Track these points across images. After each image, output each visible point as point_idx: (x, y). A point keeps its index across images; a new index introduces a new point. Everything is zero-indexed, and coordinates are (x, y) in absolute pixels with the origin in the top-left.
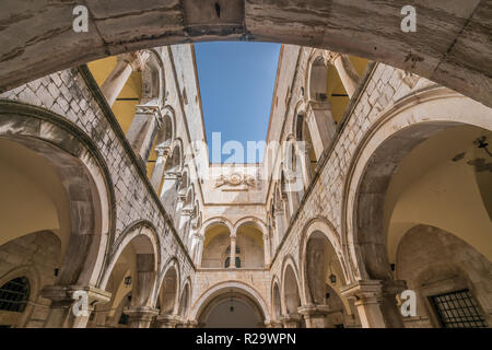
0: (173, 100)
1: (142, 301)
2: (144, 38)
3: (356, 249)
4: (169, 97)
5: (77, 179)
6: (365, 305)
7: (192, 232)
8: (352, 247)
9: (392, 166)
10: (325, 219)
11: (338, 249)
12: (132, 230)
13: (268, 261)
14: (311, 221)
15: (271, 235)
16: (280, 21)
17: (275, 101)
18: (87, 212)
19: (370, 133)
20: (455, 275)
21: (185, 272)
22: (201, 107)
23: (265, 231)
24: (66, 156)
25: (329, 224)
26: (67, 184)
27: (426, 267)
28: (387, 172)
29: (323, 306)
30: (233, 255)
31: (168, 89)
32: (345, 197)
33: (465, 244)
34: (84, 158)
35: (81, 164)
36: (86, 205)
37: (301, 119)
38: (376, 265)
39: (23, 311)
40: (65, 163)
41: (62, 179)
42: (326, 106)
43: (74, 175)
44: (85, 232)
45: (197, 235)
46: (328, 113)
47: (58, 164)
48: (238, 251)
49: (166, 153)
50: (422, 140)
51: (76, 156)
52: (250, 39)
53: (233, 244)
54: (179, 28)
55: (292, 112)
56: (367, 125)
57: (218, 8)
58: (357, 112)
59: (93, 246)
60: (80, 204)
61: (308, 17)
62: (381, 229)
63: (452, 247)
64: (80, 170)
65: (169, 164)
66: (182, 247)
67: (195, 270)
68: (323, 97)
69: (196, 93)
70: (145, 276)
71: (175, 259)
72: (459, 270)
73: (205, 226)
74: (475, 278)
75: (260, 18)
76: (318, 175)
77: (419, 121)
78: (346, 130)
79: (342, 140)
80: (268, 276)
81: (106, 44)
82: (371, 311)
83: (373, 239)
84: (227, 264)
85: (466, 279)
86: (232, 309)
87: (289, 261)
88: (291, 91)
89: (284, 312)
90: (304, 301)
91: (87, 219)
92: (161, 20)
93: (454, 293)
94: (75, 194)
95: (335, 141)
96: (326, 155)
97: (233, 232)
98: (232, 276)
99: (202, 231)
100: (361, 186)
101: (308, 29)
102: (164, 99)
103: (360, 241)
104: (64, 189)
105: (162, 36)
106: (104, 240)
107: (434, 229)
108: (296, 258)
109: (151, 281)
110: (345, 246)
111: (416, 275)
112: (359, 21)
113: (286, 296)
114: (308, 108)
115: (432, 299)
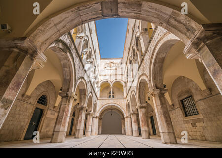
0: (88, 33)
1: (83, 104)
2: (92, 19)
3: (153, 81)
4: (87, 32)
5: (65, 61)
6: (155, 96)
7: (96, 85)
8: (152, 80)
9: (165, 54)
10: (145, 74)
11: (148, 83)
12: (80, 79)
13: (125, 95)
14: (140, 76)
15: (126, 86)
16: (128, 13)
17: (128, 31)
18: (68, 71)
19: (158, 43)
20: (189, 91)
21: (94, 99)
22: (97, 34)
23: (124, 85)
24: (63, 53)
25: (146, 75)
26: (62, 62)
27: (180, 90)
28: (164, 56)
29: (144, 105)
30: (111, 95)
31: (86, 29)
32: (151, 65)
33: (192, 81)
34: (68, 54)
35: (67, 56)
36: (68, 69)
37: (137, 38)
38: (159, 85)
39: (46, 105)
40: (62, 56)
41: (60, 61)
42: (147, 33)
43: (64, 60)
44: (68, 78)
45: (97, 86)
46: (147, 36)
47: (60, 56)
48: (113, 93)
49: (86, 53)
50: (173, 45)
51: (66, 53)
52: (120, 17)
53: (111, 90)
54: (100, 15)
55: (134, 36)
56: (157, 40)
57: (111, 10)
58: (155, 36)
59: (71, 82)
60: (66, 69)
61: (135, 12)
62: (162, 75)
63: (188, 83)
64: (66, 58)
65: (87, 58)
66: (93, 89)
67: (98, 99)
68: (146, 30)
69: (95, 29)
70: (83, 96)
71: (91, 92)
72: (190, 89)
73: (100, 83)
74: (194, 91)
75: (122, 12)
76: (143, 59)
77: (169, 39)
78: (152, 42)
79: (150, 46)
80: (125, 101)
81: (82, 21)
82: (156, 99)
83: (159, 78)
84: (109, 97)
85: (191, 92)
86: (112, 114)
87: (133, 93)
88: (134, 27)
89: (131, 111)
90: (138, 103)
91: (68, 74)
92: (96, 14)
93: (188, 97)
94: (64, 66)
95: (148, 46)
96: (146, 52)
97: (111, 85)
98: (112, 101)
99: (99, 85)
100: (155, 61)
101: (135, 15)
102: (85, 33)
103: (155, 79)
104: (61, 64)
105: (96, 18)
106: (74, 80)
107: (184, 77)
108: (135, 90)
109: (85, 98)
110: (150, 81)
111: (177, 94)
112: (148, 14)
113: (132, 106)
114: (140, 35)
115: (182, 101)
